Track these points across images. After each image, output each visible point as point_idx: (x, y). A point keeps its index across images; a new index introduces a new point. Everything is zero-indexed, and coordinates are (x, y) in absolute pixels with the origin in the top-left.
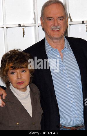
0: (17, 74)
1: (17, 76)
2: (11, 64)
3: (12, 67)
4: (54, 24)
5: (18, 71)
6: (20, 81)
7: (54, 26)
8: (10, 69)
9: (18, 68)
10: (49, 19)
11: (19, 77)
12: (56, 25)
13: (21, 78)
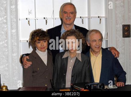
0: (41, 43)
1: (41, 45)
2: (37, 38)
3: (38, 40)
4: (68, 16)
5: (42, 42)
6: (43, 47)
7: (67, 17)
8: (37, 40)
9: (42, 40)
10: (65, 12)
11: (42, 45)
12: (69, 16)
13: (43, 45)
